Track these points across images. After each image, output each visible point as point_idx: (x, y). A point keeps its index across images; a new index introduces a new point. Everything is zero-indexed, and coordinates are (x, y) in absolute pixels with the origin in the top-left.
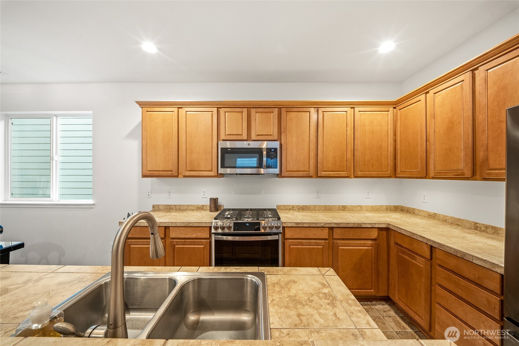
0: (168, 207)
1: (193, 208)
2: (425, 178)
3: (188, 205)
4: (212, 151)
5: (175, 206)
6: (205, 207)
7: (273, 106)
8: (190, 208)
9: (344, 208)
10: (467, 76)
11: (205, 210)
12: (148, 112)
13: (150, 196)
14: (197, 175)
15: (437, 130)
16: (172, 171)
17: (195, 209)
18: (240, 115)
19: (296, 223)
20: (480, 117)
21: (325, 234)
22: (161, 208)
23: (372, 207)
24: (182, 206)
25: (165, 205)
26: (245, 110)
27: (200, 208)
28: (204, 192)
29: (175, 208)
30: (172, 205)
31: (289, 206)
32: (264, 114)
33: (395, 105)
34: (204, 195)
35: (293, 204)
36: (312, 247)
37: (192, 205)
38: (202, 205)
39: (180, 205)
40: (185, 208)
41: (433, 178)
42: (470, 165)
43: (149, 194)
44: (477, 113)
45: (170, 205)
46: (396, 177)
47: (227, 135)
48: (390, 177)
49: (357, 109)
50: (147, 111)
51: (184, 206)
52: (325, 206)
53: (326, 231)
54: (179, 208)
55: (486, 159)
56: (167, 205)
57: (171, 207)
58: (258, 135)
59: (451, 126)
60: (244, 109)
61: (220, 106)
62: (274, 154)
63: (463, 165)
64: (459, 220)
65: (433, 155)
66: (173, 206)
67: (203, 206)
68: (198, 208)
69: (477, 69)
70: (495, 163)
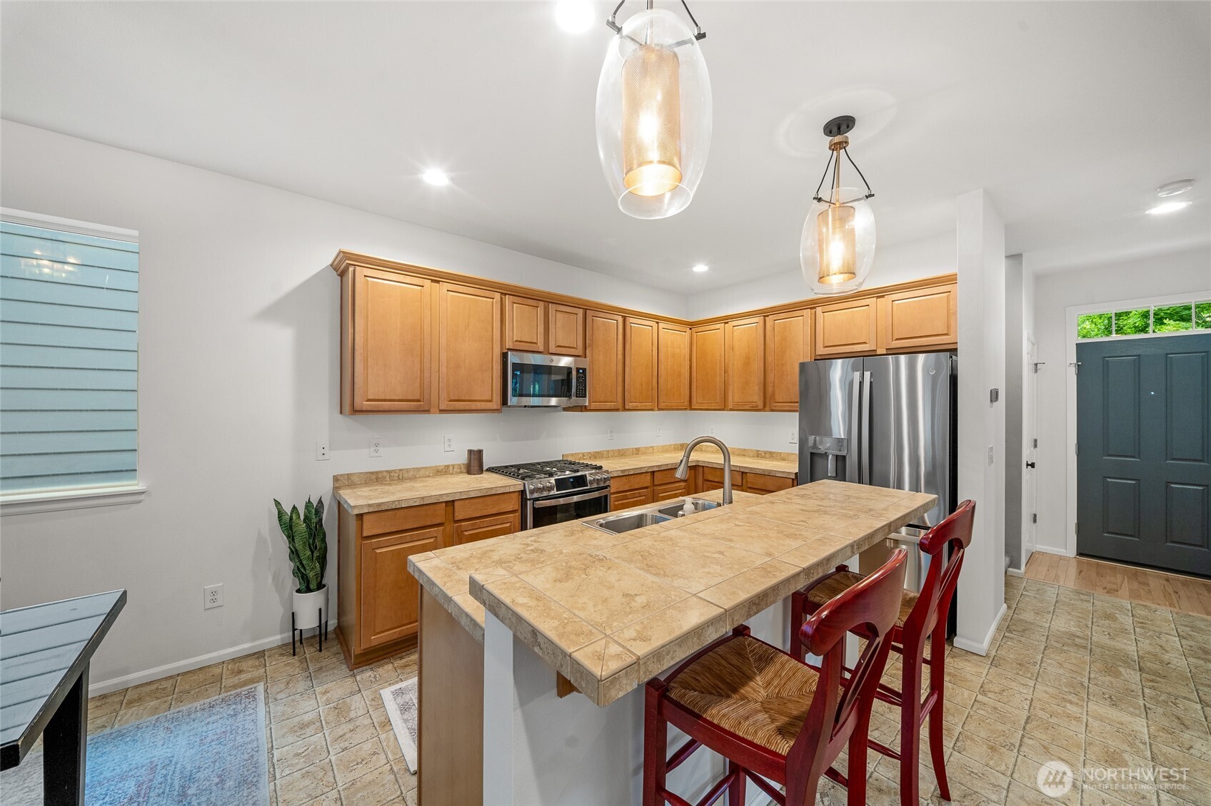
0: (374, 477)
1: (427, 473)
2: (723, 410)
3: (417, 468)
4: (492, 367)
5: (389, 472)
6: (451, 468)
7: (576, 306)
8: (422, 473)
9: (637, 451)
10: (759, 319)
11: (452, 474)
12: (368, 278)
13: (325, 457)
14: (467, 408)
15: (736, 363)
16: (419, 401)
17: (431, 475)
18: (534, 310)
19: (623, 471)
20: (770, 358)
21: (647, 480)
22: (356, 479)
23: (663, 446)
24: (404, 472)
25: (367, 473)
26: (541, 304)
27: (444, 471)
28: (449, 441)
29: (390, 476)
30: (382, 472)
31: (579, 454)
32: (566, 315)
33: (692, 325)
34: (449, 446)
35: (583, 451)
36: (635, 499)
37: (426, 468)
38: (446, 466)
39: (400, 470)
40: (410, 474)
41: (731, 410)
42: (762, 399)
43: (323, 451)
44: (767, 354)
45: (377, 472)
46: (691, 409)
47: (516, 341)
48: (686, 409)
49: (661, 325)
50: (365, 276)
51: (408, 470)
52: (619, 450)
53: (649, 477)
54: (397, 475)
55: (773, 394)
56: (372, 473)
57: (380, 475)
58: (558, 346)
59: (747, 362)
60: (540, 302)
61: (507, 291)
62: (582, 377)
63: (757, 399)
64: (745, 450)
65: (732, 387)
66: (385, 473)
67: (448, 466)
68: (438, 471)
69: (768, 316)
70: (779, 397)
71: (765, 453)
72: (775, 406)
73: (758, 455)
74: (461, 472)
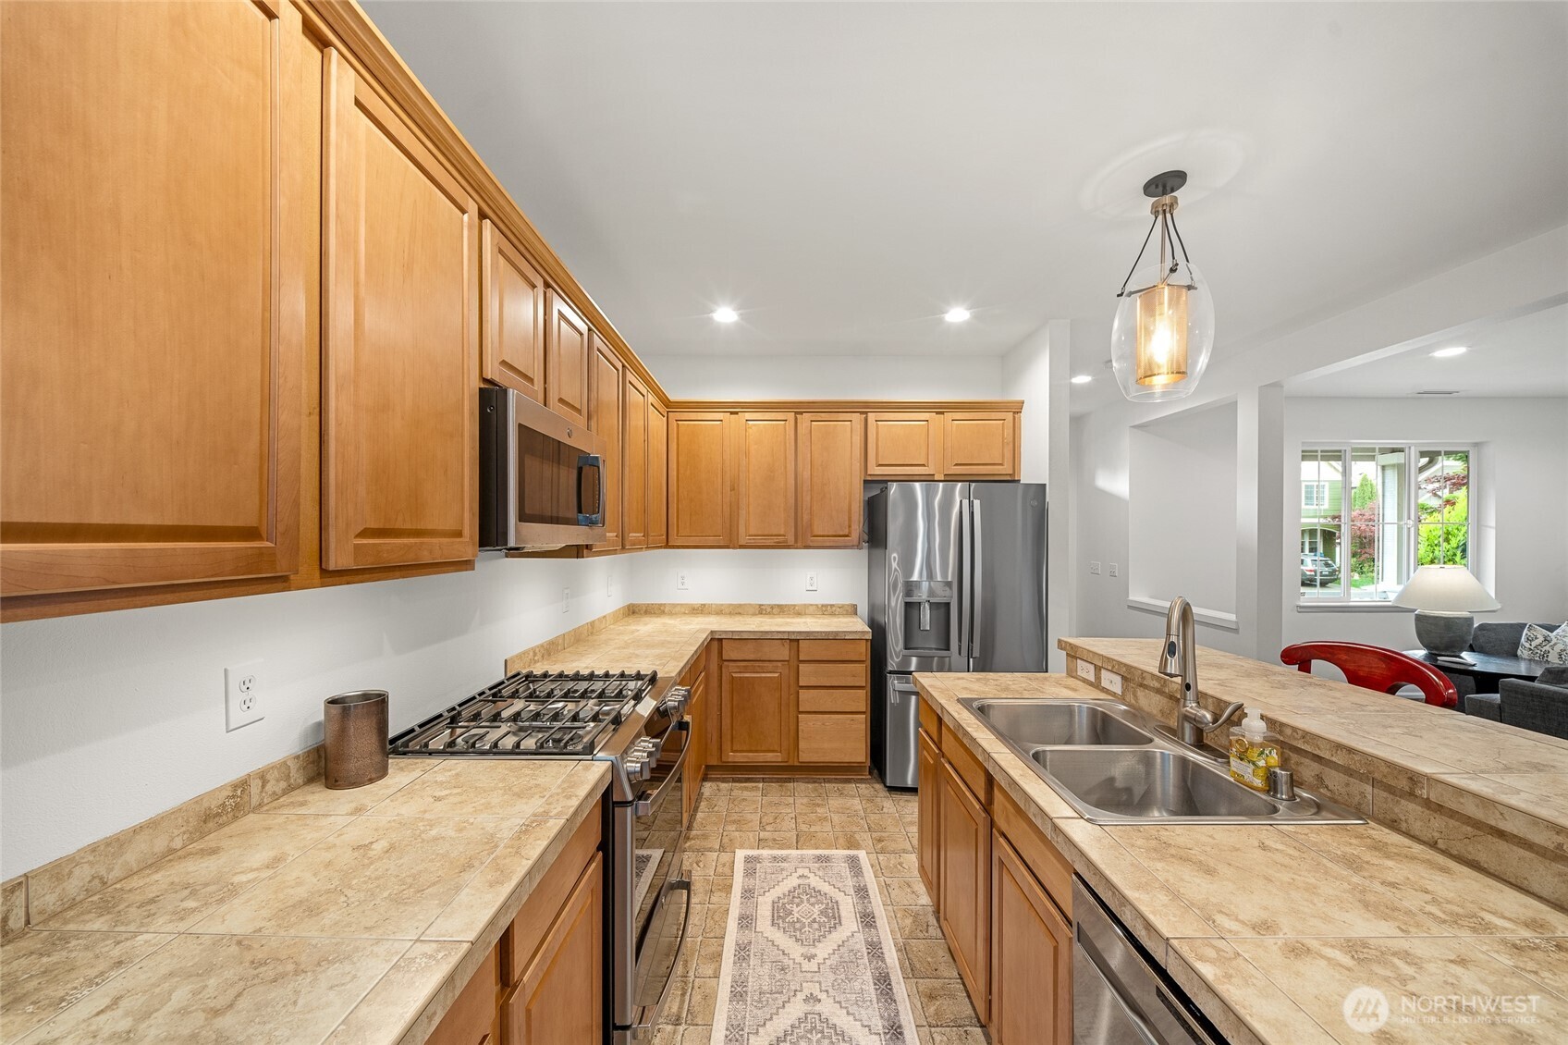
2: (728, 546)
9: (592, 629)
10: (787, 415)
11: (258, 808)
15: (751, 476)
20: (805, 474)
26: (540, 282)
32: (570, 330)
33: (669, 407)
34: (247, 704)
38: (237, 787)
42: (792, 531)
47: (504, 363)
55: (810, 524)
58: (561, 399)
59: (770, 475)
60: (539, 278)
63: (785, 531)
67: (244, 784)
68: (208, 818)
69: (801, 413)
70: (818, 530)
71: (772, 607)
72: (812, 541)
73: (761, 610)
74: (291, 789)
